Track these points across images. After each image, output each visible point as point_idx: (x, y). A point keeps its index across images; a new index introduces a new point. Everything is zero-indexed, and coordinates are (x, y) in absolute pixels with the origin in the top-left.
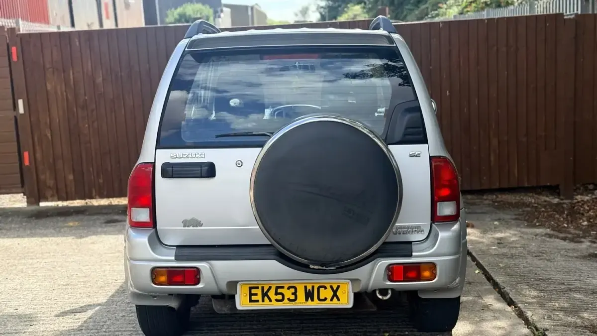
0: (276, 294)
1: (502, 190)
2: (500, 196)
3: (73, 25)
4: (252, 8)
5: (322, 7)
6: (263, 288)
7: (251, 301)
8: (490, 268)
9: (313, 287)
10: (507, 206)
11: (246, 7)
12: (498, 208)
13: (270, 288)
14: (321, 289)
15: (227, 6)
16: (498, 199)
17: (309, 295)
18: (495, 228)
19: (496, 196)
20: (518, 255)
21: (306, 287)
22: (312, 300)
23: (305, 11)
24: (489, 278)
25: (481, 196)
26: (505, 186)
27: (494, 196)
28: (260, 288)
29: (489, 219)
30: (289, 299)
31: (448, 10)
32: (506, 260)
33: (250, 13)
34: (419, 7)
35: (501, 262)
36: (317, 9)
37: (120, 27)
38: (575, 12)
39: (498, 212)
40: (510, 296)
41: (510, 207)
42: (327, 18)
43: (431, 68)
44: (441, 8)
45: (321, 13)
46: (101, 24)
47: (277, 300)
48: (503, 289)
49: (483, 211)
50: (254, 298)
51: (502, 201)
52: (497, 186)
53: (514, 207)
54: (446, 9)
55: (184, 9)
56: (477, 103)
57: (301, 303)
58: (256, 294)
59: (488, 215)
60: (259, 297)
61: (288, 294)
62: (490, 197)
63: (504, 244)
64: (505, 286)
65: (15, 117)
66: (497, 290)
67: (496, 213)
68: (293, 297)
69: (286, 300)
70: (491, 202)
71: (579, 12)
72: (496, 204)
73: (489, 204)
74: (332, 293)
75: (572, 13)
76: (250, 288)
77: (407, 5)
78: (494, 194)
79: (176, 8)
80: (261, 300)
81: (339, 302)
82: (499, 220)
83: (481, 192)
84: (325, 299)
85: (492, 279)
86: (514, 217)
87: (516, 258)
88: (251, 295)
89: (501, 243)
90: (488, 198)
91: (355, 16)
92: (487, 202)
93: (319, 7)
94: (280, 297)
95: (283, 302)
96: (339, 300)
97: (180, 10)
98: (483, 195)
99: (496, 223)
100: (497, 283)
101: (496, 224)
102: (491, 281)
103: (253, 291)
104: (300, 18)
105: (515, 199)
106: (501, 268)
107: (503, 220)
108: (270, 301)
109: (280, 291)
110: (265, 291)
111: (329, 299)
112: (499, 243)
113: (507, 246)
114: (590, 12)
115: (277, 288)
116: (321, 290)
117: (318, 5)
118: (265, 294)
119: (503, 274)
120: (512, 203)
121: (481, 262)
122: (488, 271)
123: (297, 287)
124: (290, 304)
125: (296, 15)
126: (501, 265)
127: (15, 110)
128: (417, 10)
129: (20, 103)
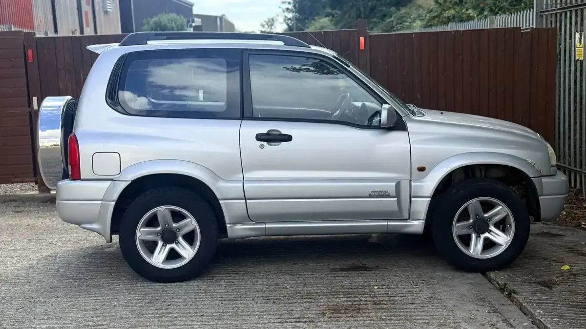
3: (56, 31)
4: (221, 18)
5: (289, 19)
11: (216, 17)
15: (198, 16)
23: (271, 23)
31: (412, 24)
33: (219, 23)
34: (384, 21)
36: (285, 21)
37: (99, 34)
38: (531, 26)
42: (295, 29)
43: (404, 73)
44: (406, 22)
45: (288, 24)
46: (82, 32)
54: (410, 23)
55: (159, 18)
65: (30, 112)
71: (534, 27)
75: (528, 27)
77: (373, 18)
79: (152, 18)
91: (322, 28)
93: (286, 19)
97: (155, 19)
104: (266, 29)
114: (544, 27)
117: (286, 17)
125: (263, 26)
127: (29, 107)
128: (382, 23)
129: (35, 99)
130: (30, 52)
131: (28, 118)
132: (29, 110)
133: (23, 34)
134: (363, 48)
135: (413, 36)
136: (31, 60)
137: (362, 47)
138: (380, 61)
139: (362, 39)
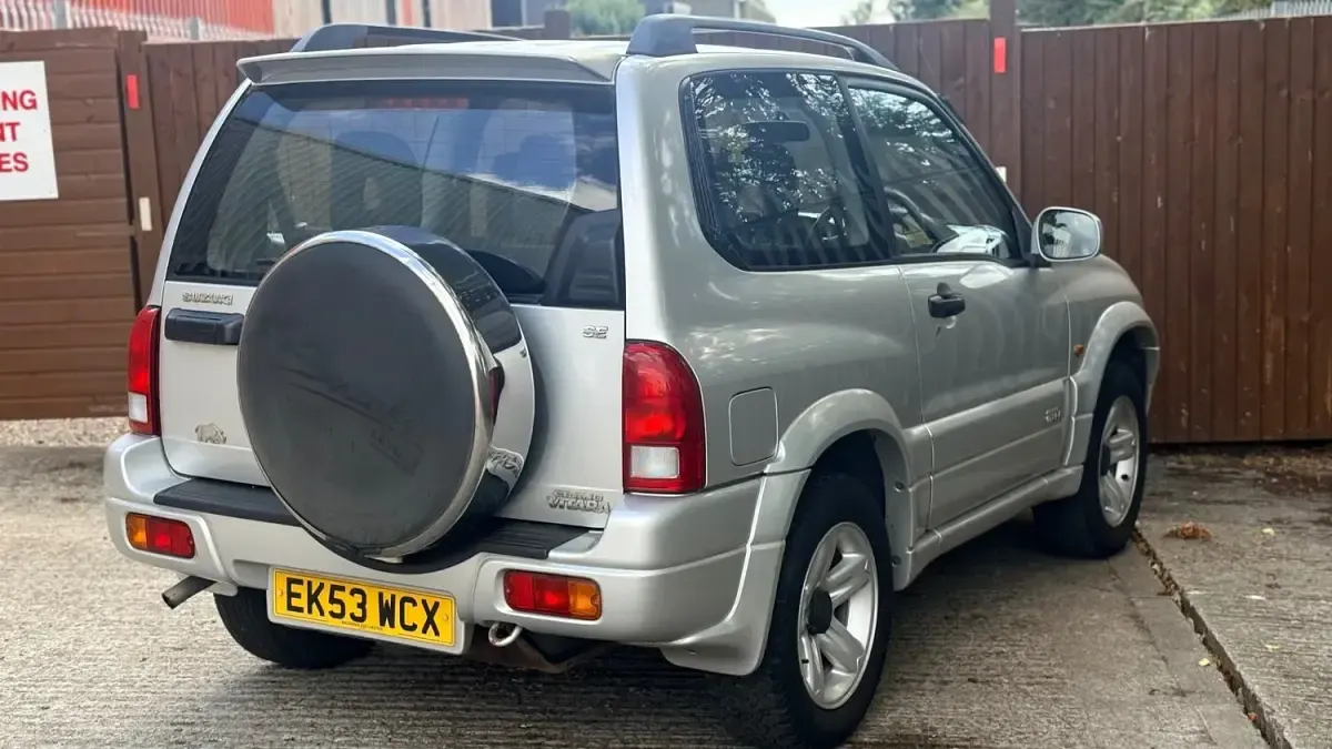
0: (333, 600)
1: (1292, 446)
2: (1285, 461)
6: (310, 583)
7: (290, 608)
8: (1240, 655)
9: (393, 597)
10: (1301, 486)
12: (1277, 491)
13: (321, 586)
14: (406, 604)
16: (1279, 469)
17: (386, 614)
18: (1264, 544)
19: (1277, 458)
20: (1317, 621)
21: (381, 595)
22: (392, 625)
24: (1234, 682)
25: (1237, 459)
26: (1301, 433)
27: (1271, 461)
28: (305, 584)
29: (1252, 520)
30: (352, 616)
32: (1284, 634)
35: (1269, 639)
39: (1275, 501)
40: (1286, 734)
41: (1311, 490)
43: (1119, 138)
47: (333, 614)
48: (1269, 714)
49: (1239, 498)
50: (295, 602)
51: (1290, 473)
52: (1278, 433)
53: (1317, 490)
56: (1232, 229)
57: (372, 629)
58: (298, 596)
59: (1250, 509)
60: (302, 602)
61: (352, 603)
62: (1259, 461)
63: (1284, 589)
64: (1275, 707)
66: (1253, 715)
67: (1271, 504)
68: (359, 613)
69: (347, 617)
70: (1262, 476)
72: (1275, 480)
73: (1256, 480)
74: (425, 617)
76: (290, 581)
78: (1270, 456)
80: (306, 610)
81: (436, 638)
82: (1276, 522)
83: (1240, 448)
84: (414, 627)
85: (1243, 684)
86: (1318, 515)
87: (1312, 629)
88: (291, 595)
89: (1277, 586)
90: (1253, 466)
92: (1251, 474)
94: (337, 609)
95: (344, 620)
96: (437, 633)
98: (1243, 457)
99: (1268, 530)
100: (1254, 696)
101: (1268, 534)
102: (1240, 690)
103: (295, 588)
105: (1324, 469)
106: (1270, 655)
107: (1289, 523)
108: (322, 613)
109: (338, 595)
110: (313, 592)
111: (420, 627)
112: (1270, 586)
113: (1290, 593)
115: (334, 588)
116: (408, 605)
118: (313, 599)
119: (1273, 671)
120: (1315, 479)
121: (1217, 636)
122: (1234, 662)
123: (367, 593)
124: (354, 627)
126: (1270, 647)
127: (131, 224)
128: (1115, 9)
129: (145, 205)
130: (131, 82)
131: (127, 250)
132: (125, 230)
133: (116, 35)
134: (1002, 70)
135: (1147, 34)
136: (134, 103)
137: (1000, 68)
138: (1052, 104)
139: (1000, 43)
